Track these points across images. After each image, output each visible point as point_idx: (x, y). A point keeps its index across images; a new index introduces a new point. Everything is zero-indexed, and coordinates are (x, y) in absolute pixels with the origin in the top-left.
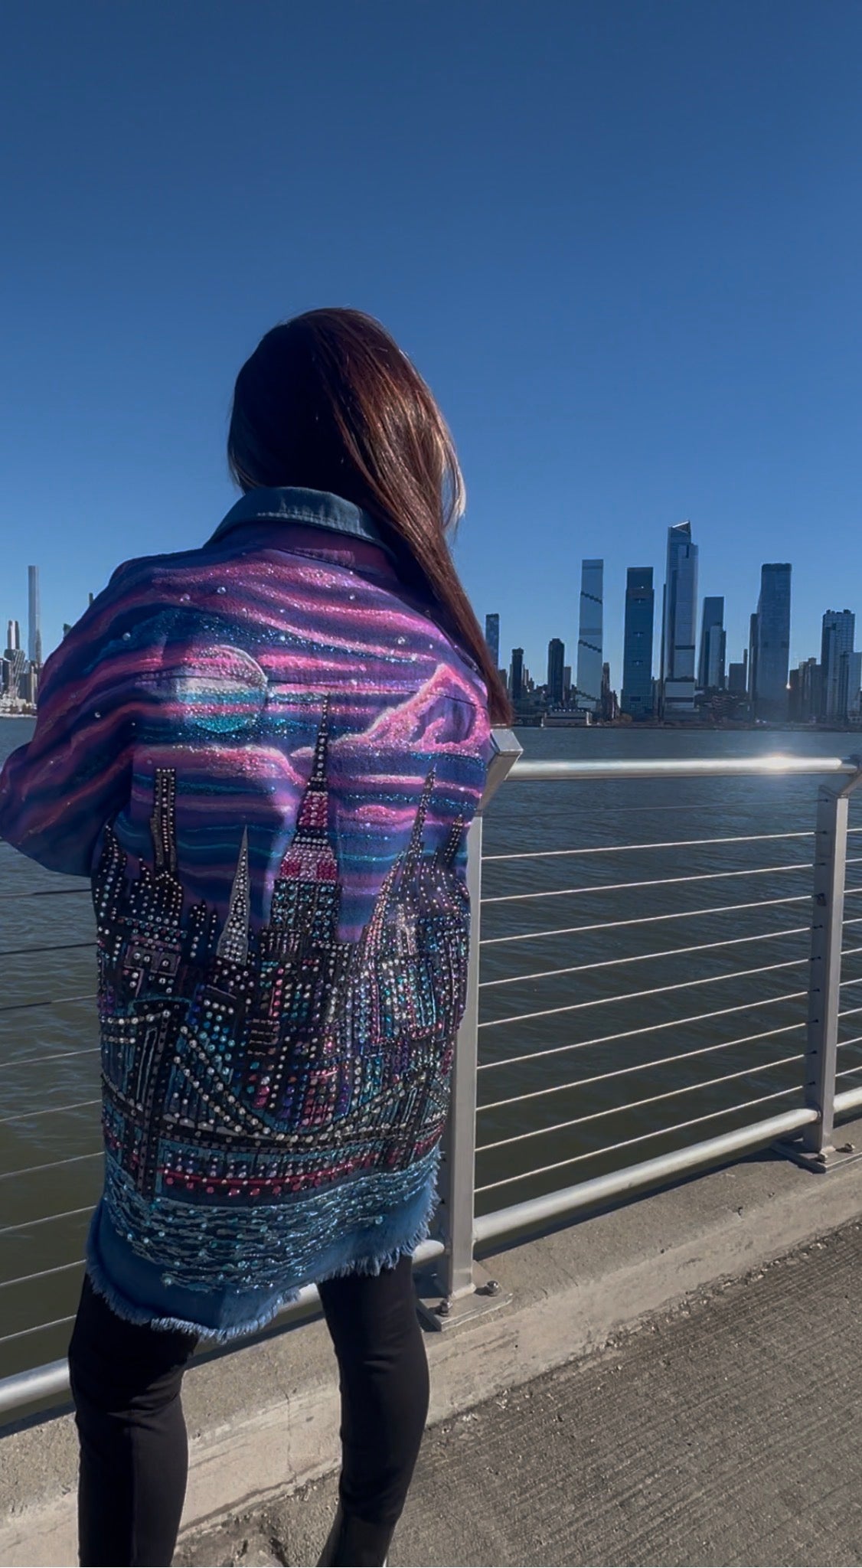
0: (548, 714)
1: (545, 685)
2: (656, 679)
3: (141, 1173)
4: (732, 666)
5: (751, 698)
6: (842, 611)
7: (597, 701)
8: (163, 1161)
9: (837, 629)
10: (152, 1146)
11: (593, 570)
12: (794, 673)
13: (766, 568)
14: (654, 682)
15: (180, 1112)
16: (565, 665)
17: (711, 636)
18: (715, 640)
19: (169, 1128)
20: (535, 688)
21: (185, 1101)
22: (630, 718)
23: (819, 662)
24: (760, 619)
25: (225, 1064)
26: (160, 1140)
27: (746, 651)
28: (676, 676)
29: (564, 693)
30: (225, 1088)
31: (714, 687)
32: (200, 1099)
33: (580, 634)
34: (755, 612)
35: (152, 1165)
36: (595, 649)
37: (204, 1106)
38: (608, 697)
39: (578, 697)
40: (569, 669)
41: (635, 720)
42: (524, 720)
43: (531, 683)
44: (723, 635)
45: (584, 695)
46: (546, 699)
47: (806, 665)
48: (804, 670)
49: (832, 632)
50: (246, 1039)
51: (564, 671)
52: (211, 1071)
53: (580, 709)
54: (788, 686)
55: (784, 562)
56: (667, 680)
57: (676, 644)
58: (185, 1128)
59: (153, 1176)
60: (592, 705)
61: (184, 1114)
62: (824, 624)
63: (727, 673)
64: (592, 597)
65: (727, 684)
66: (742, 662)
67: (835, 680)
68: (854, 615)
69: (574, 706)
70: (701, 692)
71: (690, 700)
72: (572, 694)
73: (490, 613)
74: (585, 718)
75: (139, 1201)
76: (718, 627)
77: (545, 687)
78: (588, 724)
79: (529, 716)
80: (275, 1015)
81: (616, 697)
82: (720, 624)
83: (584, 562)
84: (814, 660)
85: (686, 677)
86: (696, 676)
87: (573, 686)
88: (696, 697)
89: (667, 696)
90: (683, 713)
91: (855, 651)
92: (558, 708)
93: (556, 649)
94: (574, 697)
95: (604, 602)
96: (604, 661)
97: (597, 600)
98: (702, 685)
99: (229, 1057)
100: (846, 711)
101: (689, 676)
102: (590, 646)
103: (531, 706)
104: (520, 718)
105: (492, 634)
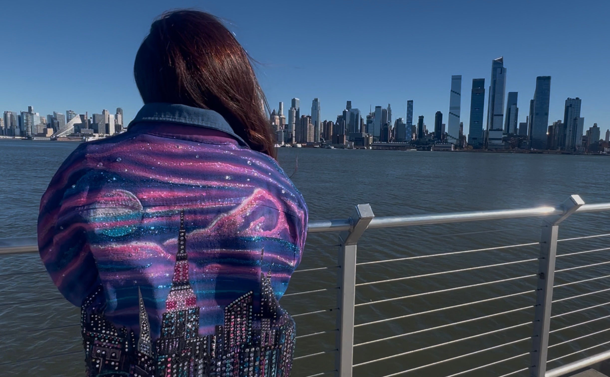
0: (434, 145)
5: (529, 138)
6: (575, 98)
7: (457, 139)
9: (572, 107)
11: (456, 80)
12: (551, 127)
13: (539, 78)
14: (484, 131)
16: (443, 123)
17: (511, 110)
18: (513, 112)
20: (429, 133)
22: (472, 147)
23: (563, 122)
24: (534, 103)
27: (527, 117)
28: (494, 128)
29: (442, 136)
31: (512, 133)
33: (450, 109)
34: (533, 99)
36: (456, 116)
38: (462, 137)
39: (448, 138)
40: (444, 125)
41: (474, 148)
42: (424, 148)
43: (427, 131)
44: (517, 110)
45: (451, 137)
46: (433, 138)
47: (556, 123)
48: (555, 126)
49: (570, 109)
51: (442, 126)
53: (449, 143)
54: (547, 133)
55: (547, 76)
56: (490, 130)
57: (495, 114)
60: (454, 141)
62: (566, 105)
63: (518, 127)
64: (456, 93)
65: (518, 132)
66: (526, 122)
67: (570, 130)
68: (581, 100)
69: (446, 142)
70: (506, 136)
71: (500, 139)
72: (446, 136)
73: (409, 100)
74: (451, 147)
76: (515, 106)
77: (433, 133)
78: (452, 150)
79: (426, 146)
81: (465, 138)
82: (516, 104)
83: (453, 76)
84: (560, 121)
85: (498, 129)
86: (503, 128)
87: (446, 133)
88: (503, 138)
89: (490, 137)
90: (497, 145)
91: (581, 117)
92: (439, 143)
93: (439, 116)
94: (446, 138)
95: (461, 94)
96: (460, 122)
97: (458, 94)
98: (506, 132)
100: (575, 145)
101: (500, 128)
102: (454, 115)
103: (427, 142)
104: (421, 147)
105: (410, 109)
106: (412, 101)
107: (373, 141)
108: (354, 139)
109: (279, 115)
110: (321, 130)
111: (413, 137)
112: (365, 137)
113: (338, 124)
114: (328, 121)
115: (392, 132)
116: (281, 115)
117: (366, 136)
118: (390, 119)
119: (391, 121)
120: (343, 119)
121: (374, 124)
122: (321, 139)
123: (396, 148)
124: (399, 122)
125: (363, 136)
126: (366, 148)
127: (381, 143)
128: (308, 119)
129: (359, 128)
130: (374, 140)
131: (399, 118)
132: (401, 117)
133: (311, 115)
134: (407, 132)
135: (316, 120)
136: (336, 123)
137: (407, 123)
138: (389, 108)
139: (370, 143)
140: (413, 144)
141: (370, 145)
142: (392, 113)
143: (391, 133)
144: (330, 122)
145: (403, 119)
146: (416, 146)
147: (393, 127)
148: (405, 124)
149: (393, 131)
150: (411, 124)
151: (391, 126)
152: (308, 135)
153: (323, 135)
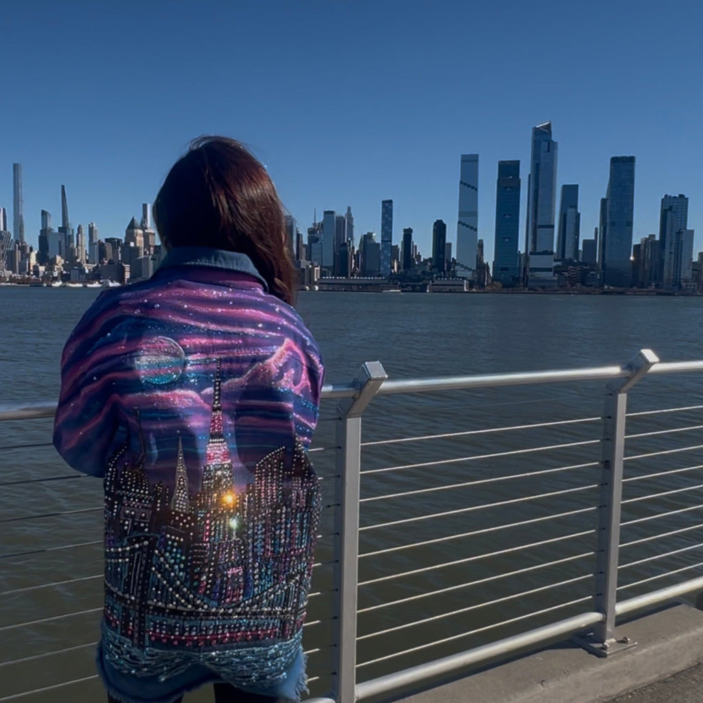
0: (433, 282)
1: (430, 259)
2: (522, 253)
3: (136, 635)
4: (585, 241)
5: (600, 268)
6: (677, 196)
7: (473, 271)
8: (148, 627)
9: (674, 210)
10: (142, 620)
11: (470, 163)
12: (637, 247)
13: (615, 161)
14: (520, 255)
15: (156, 598)
16: (447, 241)
17: (568, 217)
18: (571, 220)
19: (151, 608)
20: (422, 260)
21: (159, 592)
22: (500, 285)
23: (657, 238)
24: (608, 203)
25: (180, 570)
26: (146, 616)
27: (596, 229)
28: (538, 250)
29: (446, 264)
30: (181, 583)
31: (570, 259)
32: (168, 590)
33: (460, 216)
34: (605, 197)
35: (142, 630)
36: (471, 228)
37: (170, 594)
38: (482, 267)
39: (457, 267)
40: (450, 244)
41: (504, 287)
42: (414, 287)
43: (419, 257)
44: (578, 216)
45: (462, 266)
46: (431, 269)
47: (646, 240)
48: (645, 244)
49: (669, 214)
50: (192, 555)
51: (446, 246)
52: (173, 574)
53: (459, 278)
54: (632, 258)
55: (628, 155)
56: (531, 253)
57: (539, 224)
58: (160, 607)
59: (144, 636)
60: (469, 274)
61: (159, 599)
62: (662, 206)
63: (581, 248)
64: (469, 185)
65: (581, 256)
66: (593, 238)
67: (671, 253)
68: (687, 199)
69: (454, 275)
70: (559, 263)
71: (549, 270)
72: (452, 265)
73: (385, 199)
74: (463, 285)
75: (135, 651)
76: (573, 210)
78: (465, 290)
79: (417, 284)
80: (207, 540)
81: (488, 268)
82: (576, 207)
83: (462, 156)
84: (654, 236)
85: (546, 251)
86: (555, 251)
87: (453, 259)
88: (554, 267)
89: (531, 267)
90: (544, 281)
91: (688, 229)
92: (441, 277)
93: (440, 228)
94: (454, 268)
95: (479, 189)
96: (479, 238)
97: (473, 188)
98: (560, 257)
99: (182, 566)
100: (680, 279)
101: (549, 250)
102: (467, 226)
103: (419, 276)
104: (409, 285)
105: (387, 216)
106: (391, 202)
107: (321, 276)
109: (143, 228)
111: (393, 268)
112: (305, 267)
115: (355, 259)
116: (146, 228)
117: (307, 266)
118: (351, 234)
119: (352, 239)
121: (321, 243)
123: (364, 287)
124: (368, 241)
125: (302, 267)
126: (307, 288)
127: (335, 278)
129: (295, 252)
130: (323, 274)
131: (368, 233)
132: (371, 232)
134: (382, 257)
137: (382, 241)
138: (349, 214)
139: (316, 280)
140: (394, 280)
141: (315, 283)
142: (354, 224)
143: (353, 261)
145: (374, 234)
146: (399, 283)
147: (356, 249)
148: (378, 244)
149: (356, 257)
150: (389, 243)
151: (353, 248)
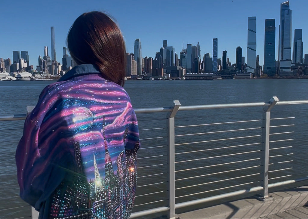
0: (236, 74)
2: (276, 60)
7: (255, 69)
11: (252, 21)
14: (276, 62)
20: (231, 65)
28: (284, 59)
29: (242, 67)
33: (248, 45)
38: (259, 67)
39: (247, 68)
41: (268, 76)
42: (228, 77)
43: (230, 63)
45: (250, 67)
46: (235, 69)
51: (242, 58)
53: (248, 72)
56: (281, 61)
57: (284, 47)
60: (252, 71)
64: (252, 31)
69: (246, 71)
70: (294, 65)
72: (245, 67)
73: (214, 38)
74: (250, 76)
77: (235, 65)
78: (251, 78)
79: (229, 75)
81: (261, 68)
83: (249, 18)
85: (288, 60)
87: (245, 64)
89: (281, 67)
90: (287, 73)
92: (240, 72)
93: (239, 51)
97: (254, 32)
102: (252, 49)
103: (230, 72)
104: (225, 76)
105: (215, 45)
106: (217, 39)
108: (170, 72)
110: (143, 65)
111: (218, 69)
113: (157, 59)
114: (148, 57)
115: (201, 65)
117: (180, 69)
118: (199, 54)
119: (200, 56)
120: (160, 55)
121: (186, 58)
122: (143, 73)
123: (205, 78)
124: (207, 57)
125: (177, 69)
126: (180, 78)
127: (192, 74)
128: (132, 56)
129: (174, 63)
130: (187, 72)
132: (208, 53)
133: (134, 53)
134: (213, 64)
135: (138, 57)
136: (155, 59)
137: (213, 57)
138: (198, 45)
139: (184, 75)
140: (219, 74)
141: (184, 76)
142: (200, 49)
143: (201, 66)
144: (150, 58)
145: (209, 54)
146: (221, 75)
147: (202, 60)
148: (212, 58)
149: (202, 64)
150: (216, 57)
151: (200, 60)
152: (132, 69)
153: (145, 69)
